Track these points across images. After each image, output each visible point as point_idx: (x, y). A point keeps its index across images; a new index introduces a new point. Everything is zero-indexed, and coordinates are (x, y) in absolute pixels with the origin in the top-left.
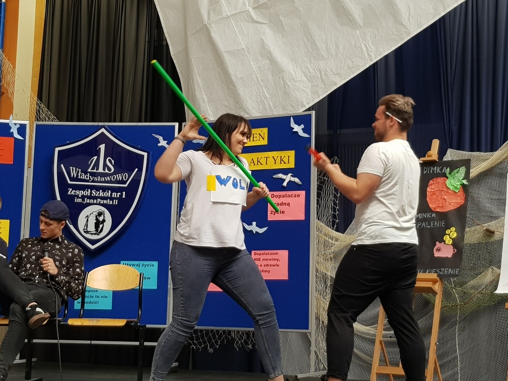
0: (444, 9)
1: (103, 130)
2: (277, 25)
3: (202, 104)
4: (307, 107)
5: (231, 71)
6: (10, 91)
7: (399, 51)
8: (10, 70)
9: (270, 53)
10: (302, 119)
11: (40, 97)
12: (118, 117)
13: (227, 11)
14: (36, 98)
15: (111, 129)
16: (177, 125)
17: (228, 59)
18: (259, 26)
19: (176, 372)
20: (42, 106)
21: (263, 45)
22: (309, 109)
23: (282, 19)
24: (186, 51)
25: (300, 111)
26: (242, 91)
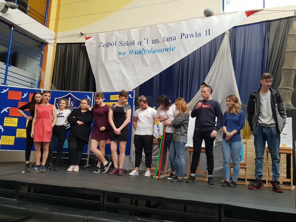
0: (173, 62)
1: (70, 93)
2: (125, 65)
3: (101, 87)
4: (133, 89)
5: (110, 77)
6: (43, 80)
7: (160, 74)
8: (43, 74)
9: (122, 73)
11: (52, 82)
12: (76, 90)
13: (110, 59)
14: (51, 83)
15: (72, 93)
16: (93, 93)
17: (110, 74)
18: (119, 64)
20: (53, 85)
21: (120, 70)
23: (126, 63)
24: (97, 70)
25: (131, 90)
26: (113, 83)
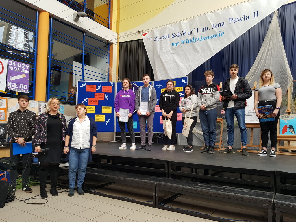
0: (223, 47)
1: (134, 83)
2: (178, 54)
3: (158, 76)
4: (186, 75)
5: (166, 67)
6: (111, 75)
7: (211, 59)
8: (111, 70)
9: (176, 61)
10: (185, 78)
11: (119, 76)
12: (138, 80)
13: (164, 51)
14: (117, 76)
15: (135, 83)
16: (152, 81)
17: (165, 63)
18: (173, 54)
19: (154, 144)
20: (119, 78)
21: (174, 59)
22: (187, 76)
23: (179, 52)
24: (154, 62)
25: (184, 76)
26: (169, 72)
